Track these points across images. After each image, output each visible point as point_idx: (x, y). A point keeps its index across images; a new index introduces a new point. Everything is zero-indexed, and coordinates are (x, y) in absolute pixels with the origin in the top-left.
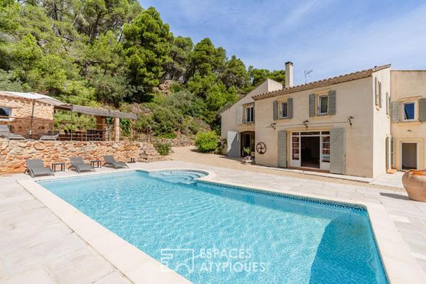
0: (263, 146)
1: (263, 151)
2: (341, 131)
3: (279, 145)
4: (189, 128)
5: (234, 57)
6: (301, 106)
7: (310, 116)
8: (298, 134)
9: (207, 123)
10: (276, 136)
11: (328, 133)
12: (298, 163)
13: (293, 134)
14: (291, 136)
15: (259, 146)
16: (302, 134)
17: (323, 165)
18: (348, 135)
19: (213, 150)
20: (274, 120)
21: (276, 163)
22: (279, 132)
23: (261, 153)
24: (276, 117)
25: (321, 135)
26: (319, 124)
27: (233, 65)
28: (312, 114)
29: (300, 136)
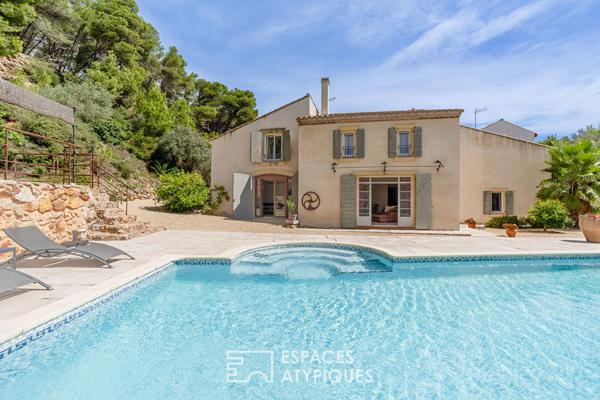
0: (314, 197)
1: (314, 205)
2: (428, 178)
3: (341, 195)
4: (114, 165)
5: (173, 50)
6: (376, 141)
7: (389, 156)
8: (367, 180)
9: (139, 157)
10: (337, 183)
11: (409, 179)
12: (367, 220)
13: (361, 180)
14: (358, 183)
15: (307, 198)
16: (373, 180)
17: (402, 220)
18: (434, 182)
19: (200, 207)
20: (334, 157)
21: (336, 222)
22: (342, 176)
23: (311, 208)
24: (336, 154)
25: (399, 183)
26: (400, 168)
27: (174, 64)
28: (391, 154)
29: (370, 183)
